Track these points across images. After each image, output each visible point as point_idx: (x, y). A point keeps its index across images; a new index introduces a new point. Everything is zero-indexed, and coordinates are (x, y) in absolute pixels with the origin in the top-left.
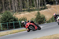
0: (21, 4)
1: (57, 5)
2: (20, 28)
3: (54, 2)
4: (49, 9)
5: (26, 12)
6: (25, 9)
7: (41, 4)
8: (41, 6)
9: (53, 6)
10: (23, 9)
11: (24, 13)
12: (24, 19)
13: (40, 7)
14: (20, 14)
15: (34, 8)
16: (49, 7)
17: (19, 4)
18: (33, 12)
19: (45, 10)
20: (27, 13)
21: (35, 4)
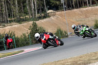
0: (6, 10)
1: (65, 10)
2: (4, 50)
3: (60, 6)
4: (52, 18)
5: (14, 23)
6: (13, 19)
7: (38, 10)
8: (38, 13)
9: (58, 13)
10: (9, 19)
11: (10, 25)
12: (11, 34)
13: (37, 15)
14: (5, 26)
15: (27, 16)
16: (52, 15)
17: (1, 11)
18: (25, 24)
19: (45, 20)
20: (16, 26)
21: (29, 11)
